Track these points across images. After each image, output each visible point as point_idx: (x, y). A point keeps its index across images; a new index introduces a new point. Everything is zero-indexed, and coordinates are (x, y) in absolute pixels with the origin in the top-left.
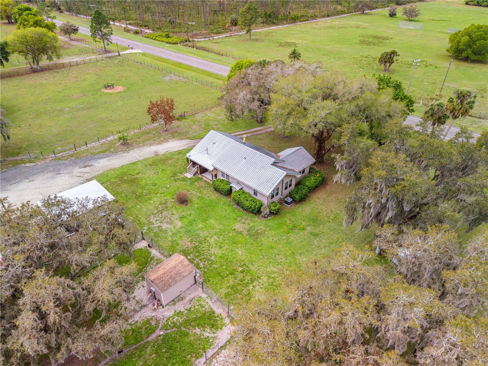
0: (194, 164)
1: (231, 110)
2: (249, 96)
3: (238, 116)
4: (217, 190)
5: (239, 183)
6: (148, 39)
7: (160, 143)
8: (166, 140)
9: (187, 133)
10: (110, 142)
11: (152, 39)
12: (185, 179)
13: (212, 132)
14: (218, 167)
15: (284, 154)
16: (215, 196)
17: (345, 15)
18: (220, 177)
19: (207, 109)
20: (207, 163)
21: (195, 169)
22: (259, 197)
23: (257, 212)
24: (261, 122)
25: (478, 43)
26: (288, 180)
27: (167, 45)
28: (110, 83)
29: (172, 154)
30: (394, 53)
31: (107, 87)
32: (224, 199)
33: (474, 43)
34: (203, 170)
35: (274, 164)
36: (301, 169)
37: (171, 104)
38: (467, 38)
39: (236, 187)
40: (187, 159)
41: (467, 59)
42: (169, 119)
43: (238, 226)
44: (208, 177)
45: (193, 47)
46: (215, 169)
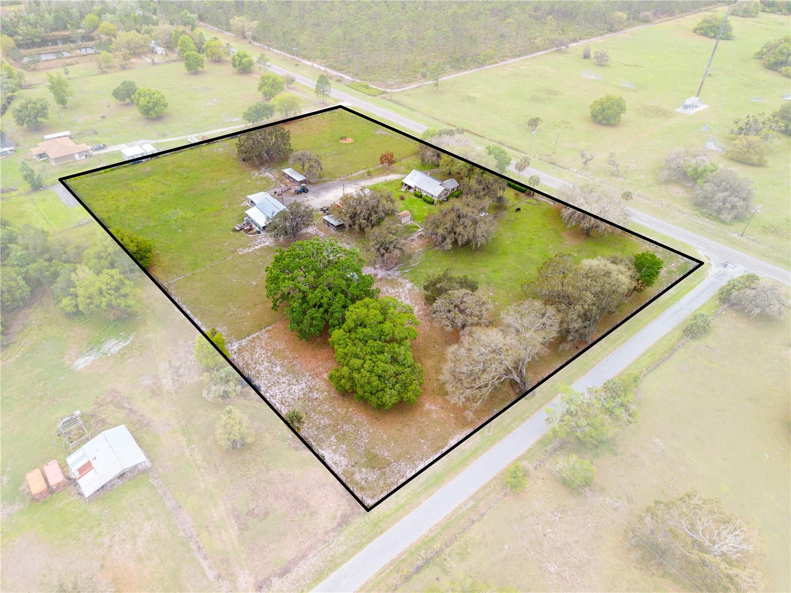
0: (406, 185)
1: (423, 160)
2: (432, 154)
3: (426, 163)
4: (416, 195)
5: (425, 192)
6: (350, 89)
7: (386, 175)
8: (388, 174)
9: (398, 171)
10: (362, 174)
11: (354, 89)
12: (401, 191)
13: (414, 171)
14: (417, 185)
15: (445, 182)
16: (415, 198)
17: (539, 54)
18: (417, 190)
19: (407, 157)
20: (412, 185)
21: (406, 187)
22: (433, 198)
23: (432, 203)
24: (438, 166)
25: (606, 111)
26: (445, 192)
27: (369, 97)
28: (344, 135)
29: (394, 181)
30: (538, 119)
31: (342, 139)
32: (419, 199)
33: (603, 110)
34: (410, 188)
35: (441, 185)
36: (452, 188)
37: (392, 156)
38: (599, 107)
39: (424, 194)
40: (402, 183)
41: (599, 123)
42: (391, 162)
43: (425, 207)
44: (412, 191)
45: (391, 101)
46: (416, 187)
